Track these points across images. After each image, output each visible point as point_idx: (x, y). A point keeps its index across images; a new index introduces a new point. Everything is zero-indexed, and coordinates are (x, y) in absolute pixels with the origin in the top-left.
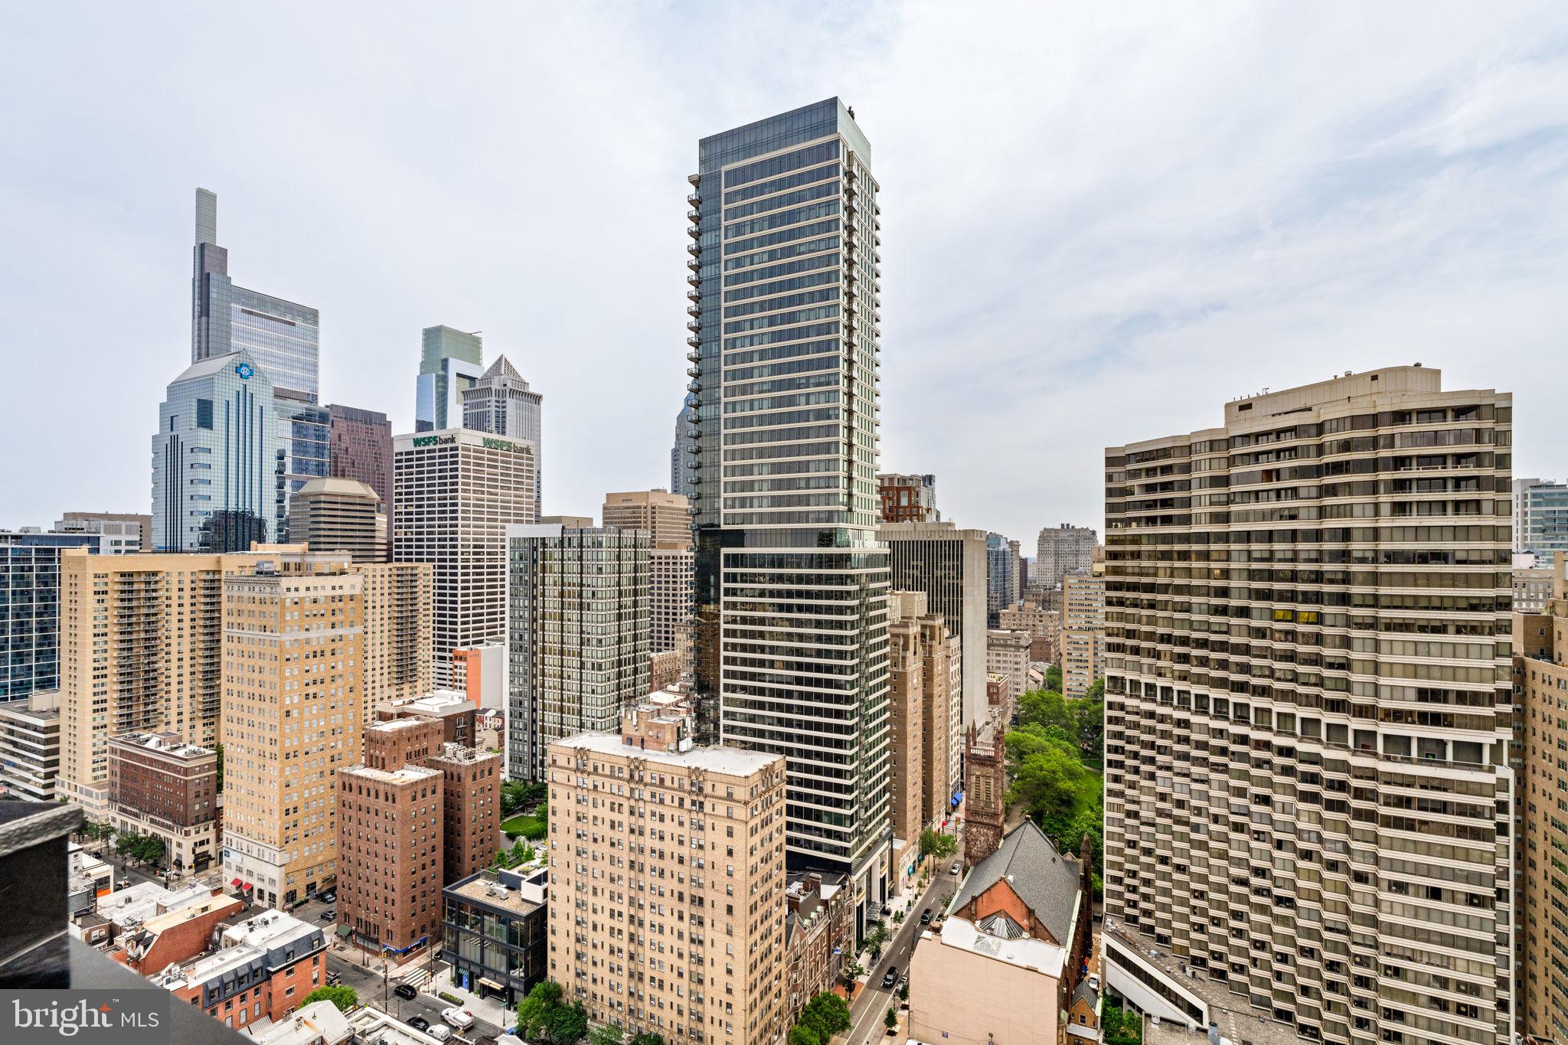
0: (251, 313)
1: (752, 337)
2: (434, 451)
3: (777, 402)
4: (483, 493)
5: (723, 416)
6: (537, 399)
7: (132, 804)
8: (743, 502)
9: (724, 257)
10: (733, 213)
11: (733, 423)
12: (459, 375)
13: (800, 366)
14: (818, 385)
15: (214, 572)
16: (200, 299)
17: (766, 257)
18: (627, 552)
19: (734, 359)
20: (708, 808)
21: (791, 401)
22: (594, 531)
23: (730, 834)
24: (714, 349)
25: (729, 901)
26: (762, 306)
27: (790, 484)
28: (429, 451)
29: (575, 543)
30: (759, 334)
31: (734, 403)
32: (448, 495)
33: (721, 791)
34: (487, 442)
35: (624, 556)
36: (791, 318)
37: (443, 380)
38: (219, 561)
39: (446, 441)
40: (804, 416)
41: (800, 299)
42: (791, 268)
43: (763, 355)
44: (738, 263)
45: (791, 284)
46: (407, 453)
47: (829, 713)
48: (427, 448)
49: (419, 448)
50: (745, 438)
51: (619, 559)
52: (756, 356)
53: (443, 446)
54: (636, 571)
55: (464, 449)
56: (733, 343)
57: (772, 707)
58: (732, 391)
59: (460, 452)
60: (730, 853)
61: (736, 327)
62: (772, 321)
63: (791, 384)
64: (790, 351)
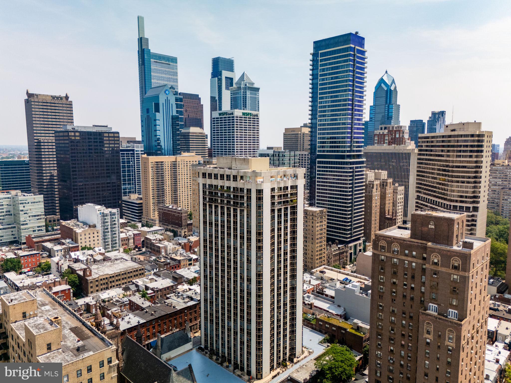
0: (157, 62)
1: (326, 101)
2: (226, 118)
3: (332, 120)
4: (242, 132)
5: (318, 123)
6: (257, 89)
7: (166, 223)
8: (323, 147)
9: (319, 78)
10: (322, 65)
11: (320, 125)
12: (226, 77)
13: (339, 110)
14: (343, 115)
15: (175, 162)
16: (141, 59)
17: (330, 79)
18: (292, 158)
19: (321, 107)
20: (308, 218)
21: (336, 120)
22: (283, 152)
23: (313, 223)
24: (316, 104)
25: (312, 237)
26: (329, 93)
27: (335, 142)
28: (224, 118)
29: (277, 155)
30: (327, 100)
31: (321, 120)
32: (231, 133)
33: (311, 214)
34: (244, 114)
35: (291, 159)
36: (336, 96)
37: (220, 80)
38: (176, 158)
39: (230, 114)
40: (339, 124)
41: (339, 91)
42: (337, 82)
43: (329, 106)
44: (323, 80)
45: (337, 87)
46: (217, 118)
47: (343, 203)
48: (223, 116)
49: (221, 117)
50: (324, 129)
51: (290, 160)
52: (327, 107)
53: (229, 116)
54: (294, 164)
55: (236, 117)
56: (321, 103)
57: (329, 201)
58: (320, 116)
59: (235, 118)
60: (313, 227)
61: (322, 98)
62: (332, 97)
63: (336, 115)
64: (336, 106)
